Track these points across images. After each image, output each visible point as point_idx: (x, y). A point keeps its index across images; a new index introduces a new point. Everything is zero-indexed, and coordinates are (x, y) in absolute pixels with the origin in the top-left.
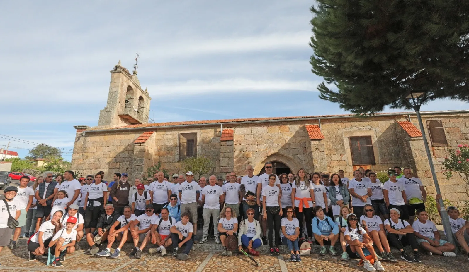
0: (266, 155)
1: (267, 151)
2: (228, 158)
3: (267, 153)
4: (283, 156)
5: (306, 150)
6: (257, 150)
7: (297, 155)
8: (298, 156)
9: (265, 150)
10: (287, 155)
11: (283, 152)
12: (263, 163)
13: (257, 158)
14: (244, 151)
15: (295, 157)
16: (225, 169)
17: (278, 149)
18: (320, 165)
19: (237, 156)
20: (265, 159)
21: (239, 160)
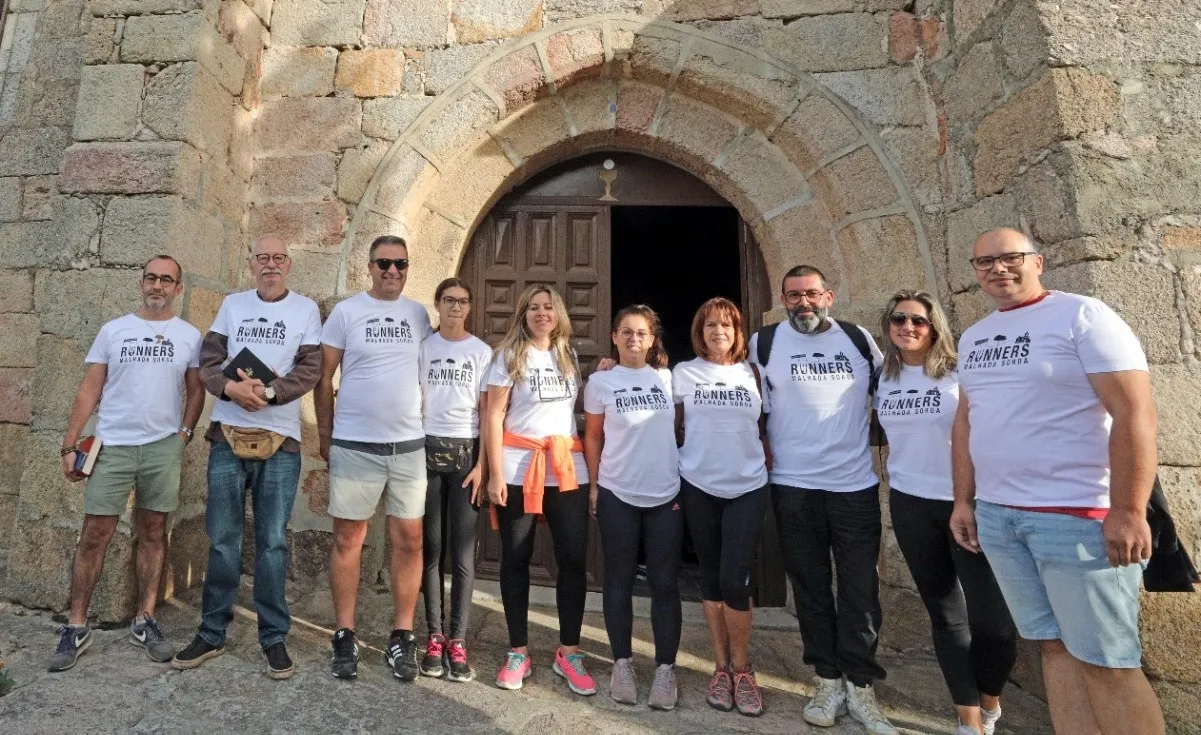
0: (529, 78)
1: (541, 39)
2: (147, 64)
3: (536, 61)
4: (682, 83)
5: (919, 31)
6: (451, 36)
7: (826, 80)
8: (836, 82)
9: (518, 37)
10: (724, 75)
11: (680, 52)
12: (493, 146)
13: (439, 100)
14: (341, 48)
15: (802, 91)
16: (102, 157)
17: (640, 22)
18: (1147, 143)
19: (276, 83)
20: (516, 115)
21: (293, 115)
